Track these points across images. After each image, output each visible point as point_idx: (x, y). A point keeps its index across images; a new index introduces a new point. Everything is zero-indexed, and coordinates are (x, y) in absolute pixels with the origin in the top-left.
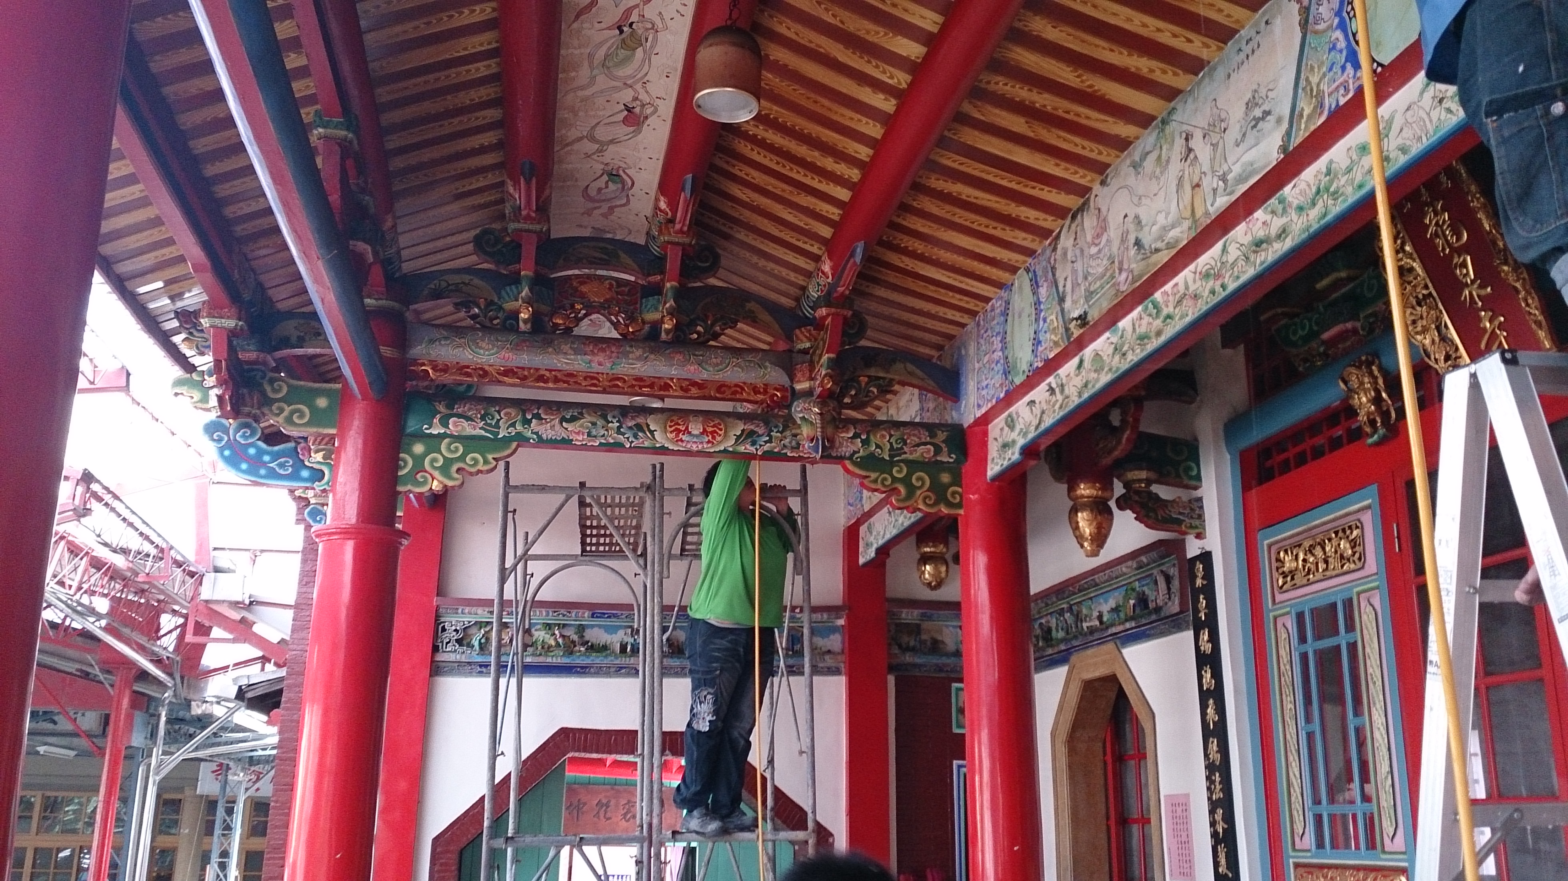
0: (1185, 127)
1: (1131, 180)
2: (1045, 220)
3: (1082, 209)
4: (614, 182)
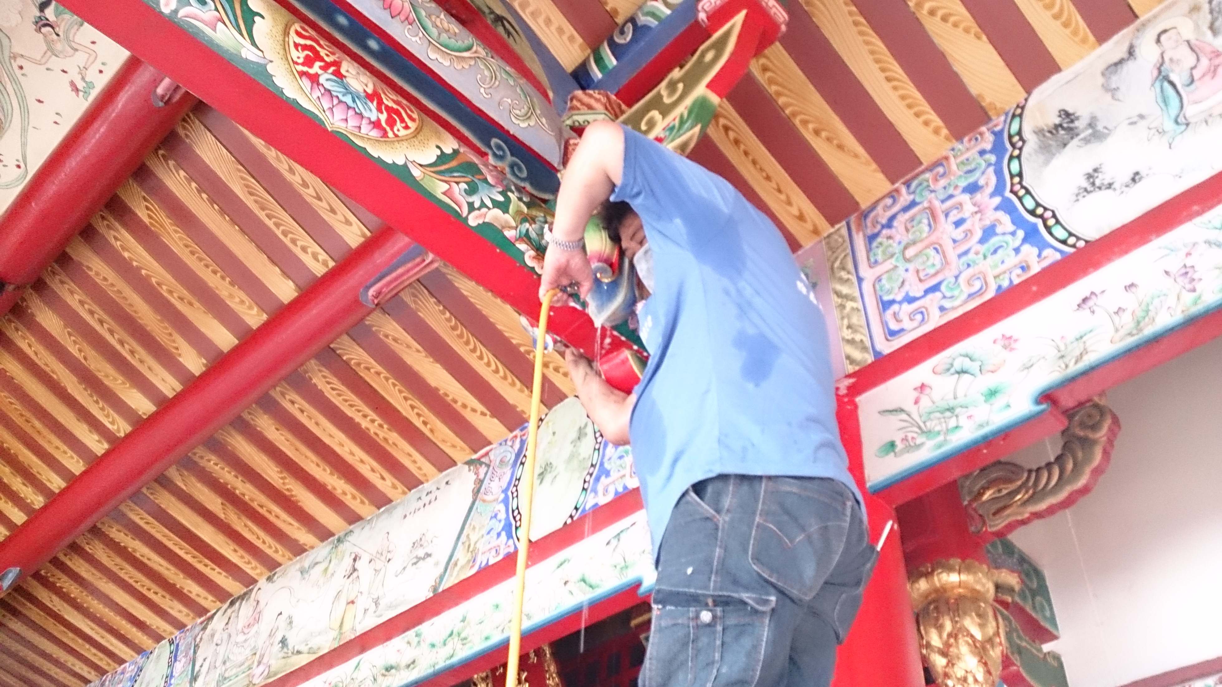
0: (356, 550)
1: (296, 583)
2: (206, 598)
3: (242, 597)
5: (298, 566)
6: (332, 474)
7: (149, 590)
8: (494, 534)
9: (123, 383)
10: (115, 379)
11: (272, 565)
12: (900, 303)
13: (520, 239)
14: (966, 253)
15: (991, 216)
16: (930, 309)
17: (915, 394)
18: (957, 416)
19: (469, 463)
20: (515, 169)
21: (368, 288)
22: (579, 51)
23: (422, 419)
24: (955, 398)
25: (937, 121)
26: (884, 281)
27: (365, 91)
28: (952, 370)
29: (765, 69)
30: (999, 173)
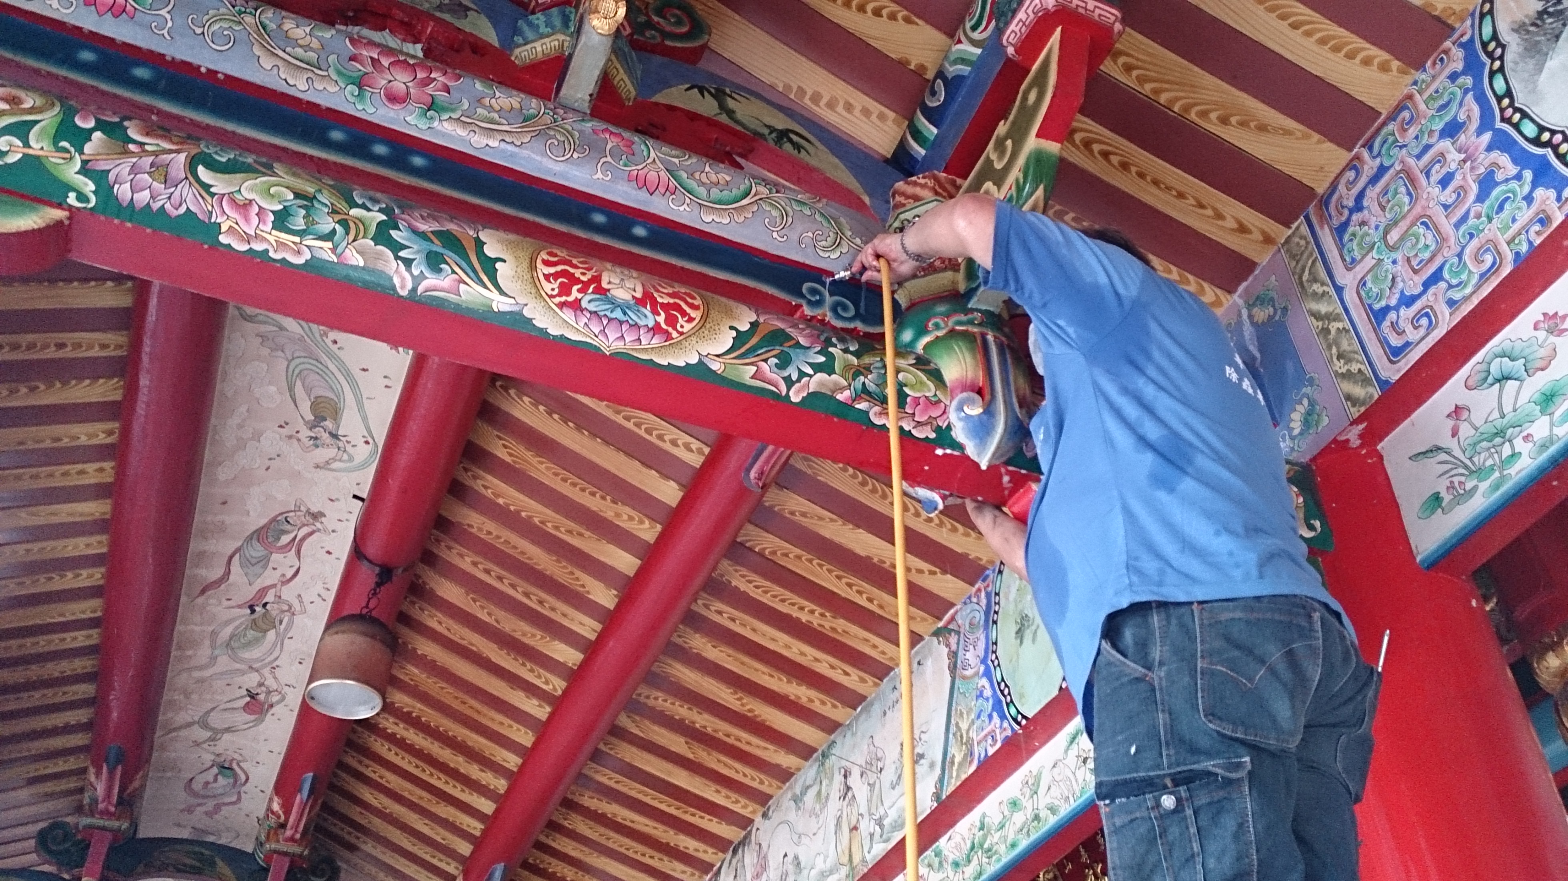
0: (844, 763)
1: (792, 816)
2: (705, 852)
3: (744, 842)
4: (226, 776)
6: (789, 682)
7: (644, 855)
8: (984, 717)
9: (543, 638)
10: (534, 636)
11: (763, 799)
12: (1397, 308)
13: (857, 398)
14: (1464, 218)
15: (1485, 160)
16: (1436, 308)
17: (1451, 423)
18: (1510, 441)
19: (937, 633)
20: (839, 310)
21: (748, 470)
22: (895, 127)
23: (865, 596)
24: (1503, 416)
25: (1381, 55)
26: (1369, 284)
27: (634, 297)
28: (1490, 380)
29: (1129, 68)
30: (1481, 99)
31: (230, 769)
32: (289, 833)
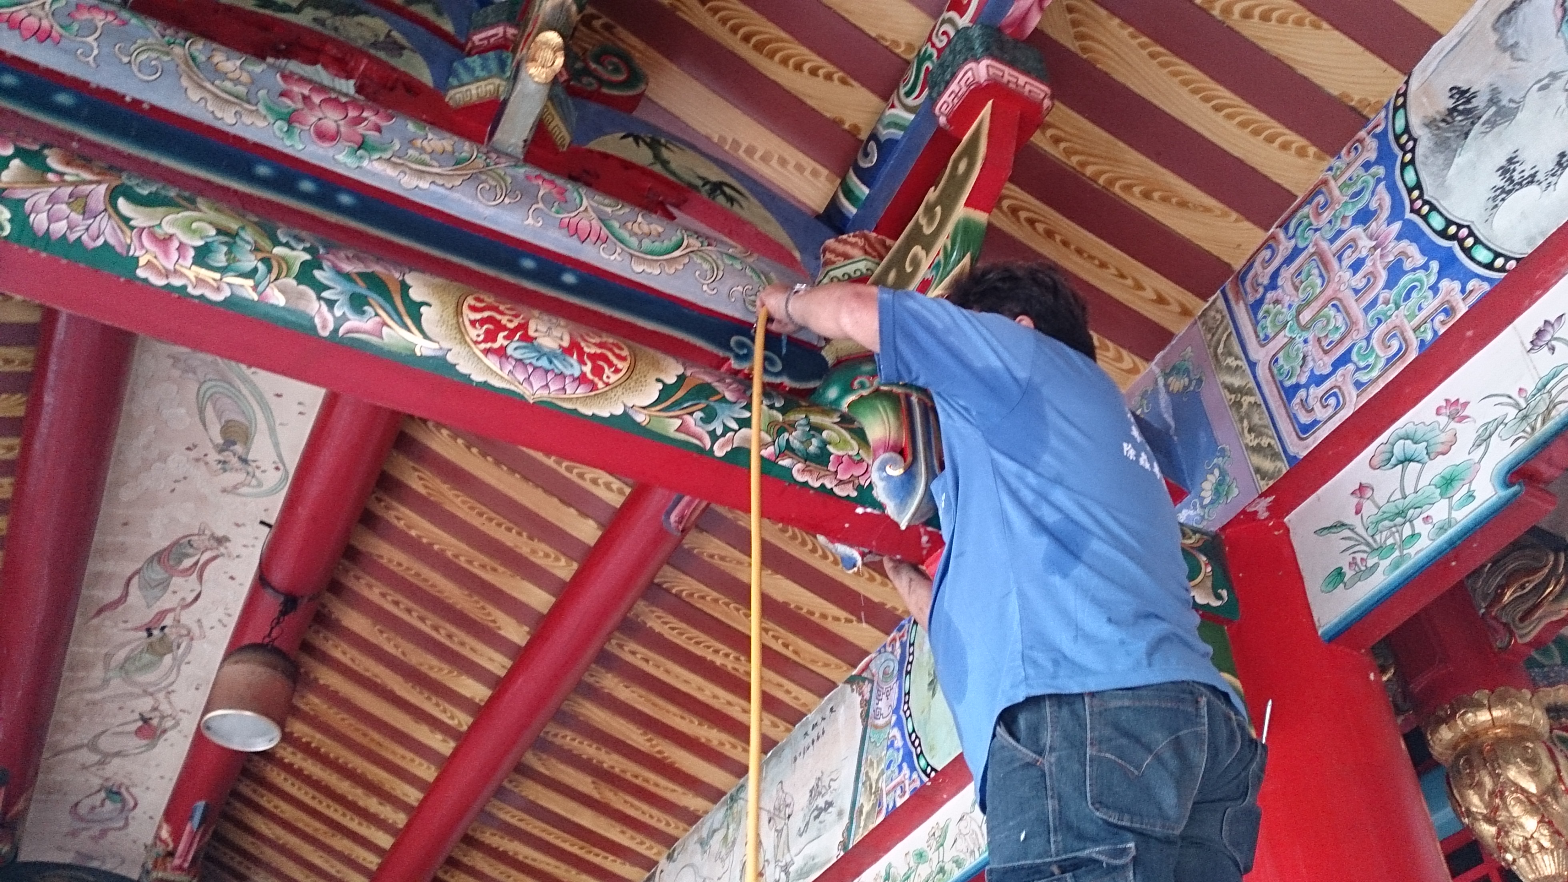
1: (697, 859)
4: (114, 801)
5: (696, 837)
6: (700, 724)
8: (894, 767)
9: (450, 672)
10: (441, 670)
11: (668, 841)
12: (1307, 386)
13: (781, 454)
14: (1373, 303)
15: (1395, 248)
16: (1344, 388)
17: (1355, 500)
18: (1411, 521)
19: (850, 681)
21: (669, 514)
22: (827, 183)
23: (780, 641)
24: (1404, 497)
25: (1299, 141)
26: (1281, 362)
27: (560, 346)
28: (1393, 461)
29: (1056, 140)
30: (1392, 189)
31: (118, 793)
32: (177, 862)
